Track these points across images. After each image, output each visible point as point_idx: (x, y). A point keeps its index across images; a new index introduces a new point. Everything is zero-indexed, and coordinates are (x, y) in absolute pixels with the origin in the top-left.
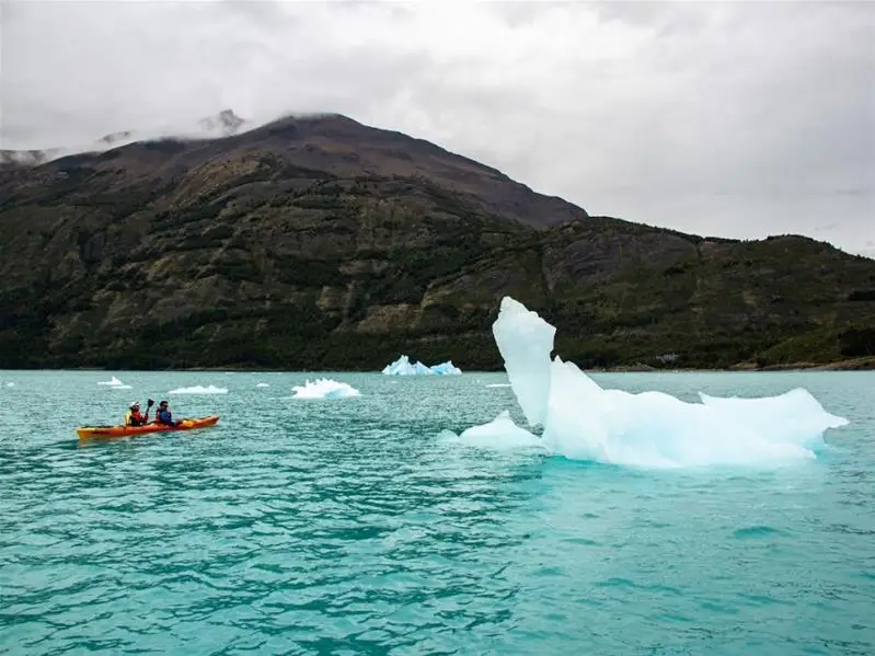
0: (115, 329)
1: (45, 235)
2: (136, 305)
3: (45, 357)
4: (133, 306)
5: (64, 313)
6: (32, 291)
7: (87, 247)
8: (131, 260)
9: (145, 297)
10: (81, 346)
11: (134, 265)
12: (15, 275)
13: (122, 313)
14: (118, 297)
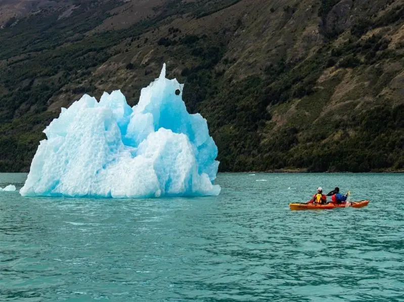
0: (337, 117)
1: (287, 10)
2: (367, 83)
3: (254, 156)
4: (362, 85)
5: (284, 101)
6: (264, 77)
7: (330, 18)
8: (375, 26)
9: (379, 72)
10: (294, 141)
11: (377, 31)
12: (251, 60)
13: (348, 96)
14: (348, 75)
